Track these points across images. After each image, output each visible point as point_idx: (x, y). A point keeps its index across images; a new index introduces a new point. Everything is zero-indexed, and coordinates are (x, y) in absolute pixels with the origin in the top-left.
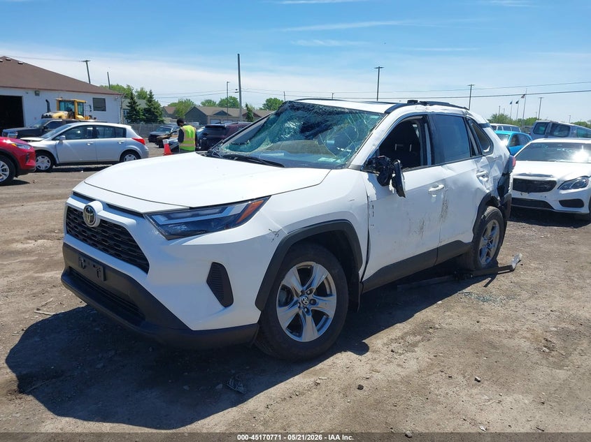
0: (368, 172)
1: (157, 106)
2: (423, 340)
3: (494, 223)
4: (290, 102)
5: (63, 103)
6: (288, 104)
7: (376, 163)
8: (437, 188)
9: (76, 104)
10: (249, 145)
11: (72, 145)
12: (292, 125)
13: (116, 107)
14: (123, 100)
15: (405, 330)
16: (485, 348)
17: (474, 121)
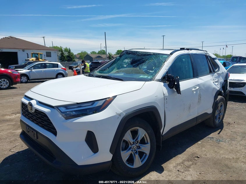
0: (163, 82)
1: (72, 55)
2: (193, 164)
3: (222, 104)
4: (126, 51)
5: (34, 54)
6: (125, 52)
7: (167, 78)
8: (196, 89)
9: (39, 55)
10: (108, 70)
11: (36, 71)
12: (126, 61)
13: (55, 55)
14: (58, 52)
15: (184, 159)
16: (224, 168)
17: (210, 57)
